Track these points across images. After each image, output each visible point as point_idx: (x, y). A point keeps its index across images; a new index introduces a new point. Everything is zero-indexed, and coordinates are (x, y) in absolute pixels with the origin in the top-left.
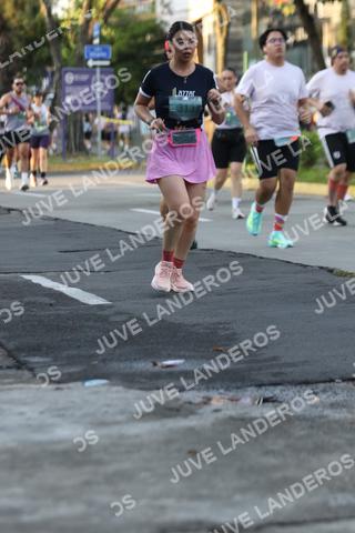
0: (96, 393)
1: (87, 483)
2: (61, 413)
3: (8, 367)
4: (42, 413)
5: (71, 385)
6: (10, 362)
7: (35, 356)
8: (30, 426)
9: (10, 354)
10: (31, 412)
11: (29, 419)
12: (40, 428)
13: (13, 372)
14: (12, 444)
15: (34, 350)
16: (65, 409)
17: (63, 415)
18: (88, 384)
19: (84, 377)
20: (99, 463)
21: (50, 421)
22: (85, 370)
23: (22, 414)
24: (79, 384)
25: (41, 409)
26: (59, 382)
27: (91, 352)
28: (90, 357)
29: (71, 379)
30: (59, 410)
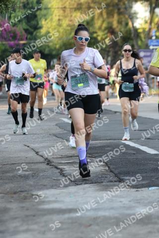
0: (153, 193)
1: (150, 232)
2: (139, 201)
3: (115, 181)
4: (130, 201)
5: (143, 189)
6: (116, 179)
7: (127, 176)
8: (124, 207)
9: (116, 175)
10: (125, 201)
11: (124, 204)
12: (130, 208)
13: (117, 183)
14: (116, 215)
15: (126, 174)
16: (141, 199)
17: (139, 203)
18: (150, 189)
19: (149, 186)
20: (156, 223)
21: (134, 205)
22: (149, 183)
23: (121, 202)
24: (147, 188)
25: (129, 200)
26: (137, 188)
27: (152, 174)
28: (152, 176)
29: (143, 186)
30: (137, 200)
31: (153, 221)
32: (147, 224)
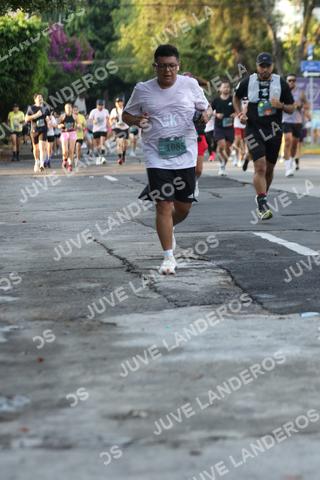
0: (309, 322)
1: (303, 390)
2: (284, 336)
4: (268, 337)
5: (291, 316)
7: (263, 293)
8: (259, 346)
10: (261, 336)
11: (259, 341)
12: (268, 348)
15: (263, 289)
16: (287, 333)
17: (285, 339)
18: (303, 315)
19: (301, 310)
20: (312, 375)
21: (275, 343)
22: (301, 305)
23: (253, 337)
24: (297, 315)
25: (267, 333)
26: (282, 314)
27: (306, 291)
28: (305, 295)
29: (291, 311)
30: (282, 334)
31: (309, 370)
32: (298, 376)
